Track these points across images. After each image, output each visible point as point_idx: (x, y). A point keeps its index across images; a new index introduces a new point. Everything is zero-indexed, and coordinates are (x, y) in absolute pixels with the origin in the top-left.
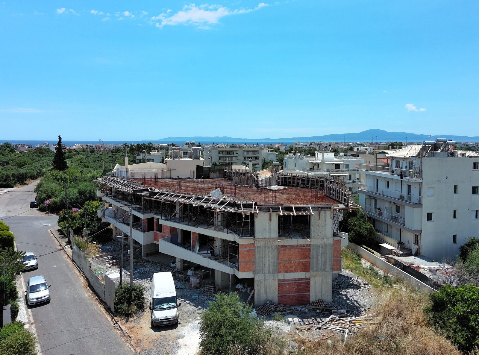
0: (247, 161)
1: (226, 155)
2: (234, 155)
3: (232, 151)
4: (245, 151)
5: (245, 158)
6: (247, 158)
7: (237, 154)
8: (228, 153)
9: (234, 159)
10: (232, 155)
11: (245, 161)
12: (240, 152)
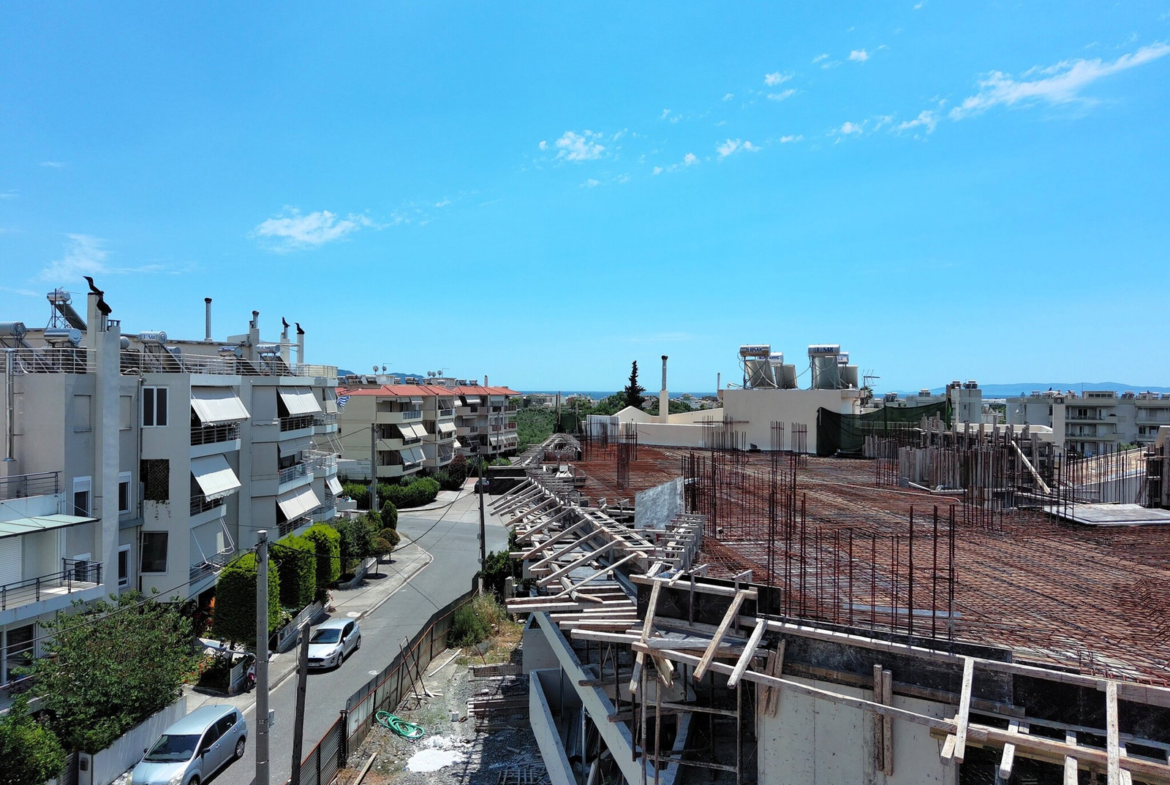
0: (1150, 438)
1: (1073, 418)
2: (1100, 419)
3: (1094, 408)
4: (1140, 408)
5: (1142, 430)
6: (1147, 430)
7: (1112, 415)
8: (1080, 414)
9: (1102, 431)
10: (1094, 418)
11: (1140, 437)
12: (1125, 412)
